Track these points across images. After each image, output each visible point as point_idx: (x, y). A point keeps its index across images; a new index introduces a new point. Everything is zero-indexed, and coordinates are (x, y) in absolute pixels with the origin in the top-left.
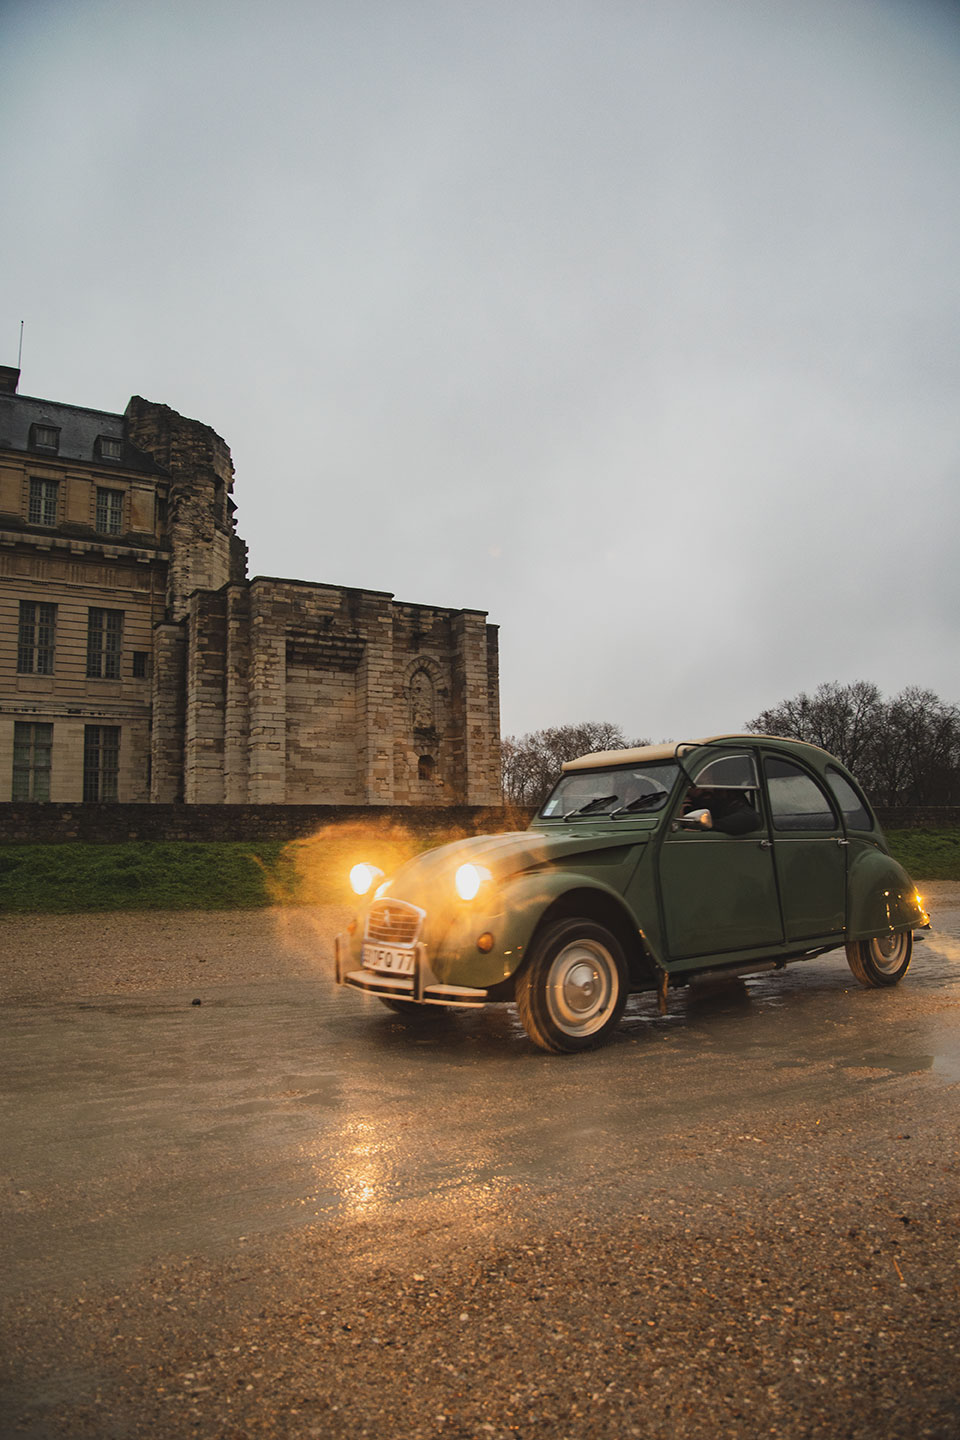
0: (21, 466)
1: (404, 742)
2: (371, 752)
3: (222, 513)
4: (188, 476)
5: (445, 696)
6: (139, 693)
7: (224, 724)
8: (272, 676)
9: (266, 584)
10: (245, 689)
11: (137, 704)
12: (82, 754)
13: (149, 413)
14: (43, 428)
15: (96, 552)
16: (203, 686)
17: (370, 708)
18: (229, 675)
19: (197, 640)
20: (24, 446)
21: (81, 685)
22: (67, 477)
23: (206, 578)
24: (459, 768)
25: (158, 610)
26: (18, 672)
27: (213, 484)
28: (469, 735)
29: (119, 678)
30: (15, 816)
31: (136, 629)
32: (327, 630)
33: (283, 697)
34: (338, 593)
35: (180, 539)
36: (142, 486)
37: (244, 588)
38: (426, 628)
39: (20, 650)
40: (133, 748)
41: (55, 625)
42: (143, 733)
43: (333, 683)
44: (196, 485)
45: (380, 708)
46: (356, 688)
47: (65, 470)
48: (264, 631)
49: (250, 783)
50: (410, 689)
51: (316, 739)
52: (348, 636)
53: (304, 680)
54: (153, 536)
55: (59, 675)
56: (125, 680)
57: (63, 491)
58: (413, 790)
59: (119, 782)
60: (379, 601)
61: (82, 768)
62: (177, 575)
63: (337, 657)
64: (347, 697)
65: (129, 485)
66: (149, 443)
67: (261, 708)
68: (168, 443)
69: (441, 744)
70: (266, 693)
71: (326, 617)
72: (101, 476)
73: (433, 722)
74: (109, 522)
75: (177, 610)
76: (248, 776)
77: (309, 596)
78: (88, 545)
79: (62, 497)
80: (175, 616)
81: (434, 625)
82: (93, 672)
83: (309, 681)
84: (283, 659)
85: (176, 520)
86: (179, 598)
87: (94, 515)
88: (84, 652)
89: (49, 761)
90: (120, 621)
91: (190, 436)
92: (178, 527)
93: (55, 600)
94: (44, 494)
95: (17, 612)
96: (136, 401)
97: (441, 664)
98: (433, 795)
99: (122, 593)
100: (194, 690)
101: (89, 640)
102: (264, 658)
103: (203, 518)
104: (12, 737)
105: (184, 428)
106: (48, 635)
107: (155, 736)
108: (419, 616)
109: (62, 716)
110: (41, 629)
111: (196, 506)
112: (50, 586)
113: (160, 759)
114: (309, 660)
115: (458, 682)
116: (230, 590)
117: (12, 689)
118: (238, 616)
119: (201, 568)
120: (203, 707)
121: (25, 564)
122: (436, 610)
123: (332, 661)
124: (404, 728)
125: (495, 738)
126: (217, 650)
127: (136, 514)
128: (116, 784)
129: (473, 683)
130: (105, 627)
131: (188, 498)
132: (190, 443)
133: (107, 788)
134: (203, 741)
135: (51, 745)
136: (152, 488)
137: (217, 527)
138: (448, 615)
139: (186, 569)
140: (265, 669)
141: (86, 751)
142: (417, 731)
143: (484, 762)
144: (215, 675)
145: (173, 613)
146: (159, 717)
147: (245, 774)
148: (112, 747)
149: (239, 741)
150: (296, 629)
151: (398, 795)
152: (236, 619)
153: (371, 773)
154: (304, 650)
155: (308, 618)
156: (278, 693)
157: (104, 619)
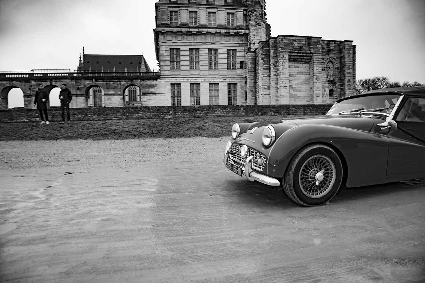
0: (205, 9)
1: (325, 85)
2: (315, 88)
3: (263, 16)
4: (253, 6)
5: (338, 70)
6: (241, 73)
7: (270, 81)
8: (284, 66)
10: (276, 70)
11: (241, 77)
15: (228, 32)
16: (264, 70)
17: (315, 74)
18: (271, 66)
19: (261, 57)
20: (205, 3)
21: (226, 72)
22: (218, 10)
23: (260, 37)
24: (342, 93)
25: (246, 48)
26: (209, 69)
27: (260, 7)
28: (346, 82)
29: (236, 69)
30: (229, 109)
31: (240, 55)
32: (301, 51)
33: (288, 72)
34: (304, 38)
35: (252, 26)
36: (239, 11)
37: (274, 40)
38: (331, 48)
39: (209, 63)
40: (241, 90)
41: (218, 55)
42: (244, 85)
43: (302, 67)
44: (255, 8)
45: (318, 75)
46: (310, 68)
47: (217, 8)
48: (282, 52)
49: (279, 99)
50: (327, 68)
51: (297, 85)
52: (307, 52)
53: (294, 67)
54: (243, 26)
55: (220, 70)
56: (238, 70)
57: (217, 15)
58: (327, 100)
59: (237, 99)
60: (317, 40)
61: (227, 96)
62: (251, 37)
63: (304, 59)
64: (307, 71)
65: (235, 11)
67: (281, 76)
69: (337, 85)
70: (283, 71)
71: (301, 46)
72: (227, 9)
73: (334, 78)
74: (230, 23)
75: (252, 48)
77: (295, 40)
78: (225, 31)
79: (217, 17)
81: (335, 46)
82: (229, 68)
83: (295, 67)
84: (288, 61)
85: (250, 20)
86: (252, 44)
87: (226, 21)
88: (226, 62)
89: (218, 94)
90: (235, 53)
92: (251, 22)
93: (217, 48)
94: (212, 17)
95: (207, 52)
97: (337, 59)
98: (334, 101)
99: (235, 43)
100: (260, 72)
101: (227, 59)
102: (282, 60)
103: (258, 19)
104: (208, 88)
106: (216, 58)
107: (248, 85)
108: (330, 44)
109: (221, 81)
110: (214, 56)
111: (256, 15)
112: (216, 44)
113: (249, 92)
114: (295, 60)
115: (342, 65)
116: (271, 40)
117: (208, 74)
118: (273, 48)
119: (258, 34)
120: (264, 76)
121: (209, 38)
122: (335, 41)
123: (303, 60)
124: (325, 80)
125: (354, 83)
126: (267, 59)
127: (238, 19)
128: (236, 100)
129: (348, 65)
130: (231, 54)
131: (253, 13)
133: (234, 101)
134: (264, 87)
135: (219, 90)
136: (242, 11)
137: (262, 21)
138: (339, 43)
139: (254, 35)
140: (282, 64)
141: (228, 91)
142: (329, 81)
143: (351, 90)
144: (267, 67)
145: (251, 49)
146: (249, 80)
147: (277, 96)
148: (235, 89)
149: (275, 86)
150: (291, 51)
151: (323, 102)
152: (273, 49)
153: (315, 95)
154: (294, 57)
155: (295, 47)
156: (286, 71)
157: (231, 52)
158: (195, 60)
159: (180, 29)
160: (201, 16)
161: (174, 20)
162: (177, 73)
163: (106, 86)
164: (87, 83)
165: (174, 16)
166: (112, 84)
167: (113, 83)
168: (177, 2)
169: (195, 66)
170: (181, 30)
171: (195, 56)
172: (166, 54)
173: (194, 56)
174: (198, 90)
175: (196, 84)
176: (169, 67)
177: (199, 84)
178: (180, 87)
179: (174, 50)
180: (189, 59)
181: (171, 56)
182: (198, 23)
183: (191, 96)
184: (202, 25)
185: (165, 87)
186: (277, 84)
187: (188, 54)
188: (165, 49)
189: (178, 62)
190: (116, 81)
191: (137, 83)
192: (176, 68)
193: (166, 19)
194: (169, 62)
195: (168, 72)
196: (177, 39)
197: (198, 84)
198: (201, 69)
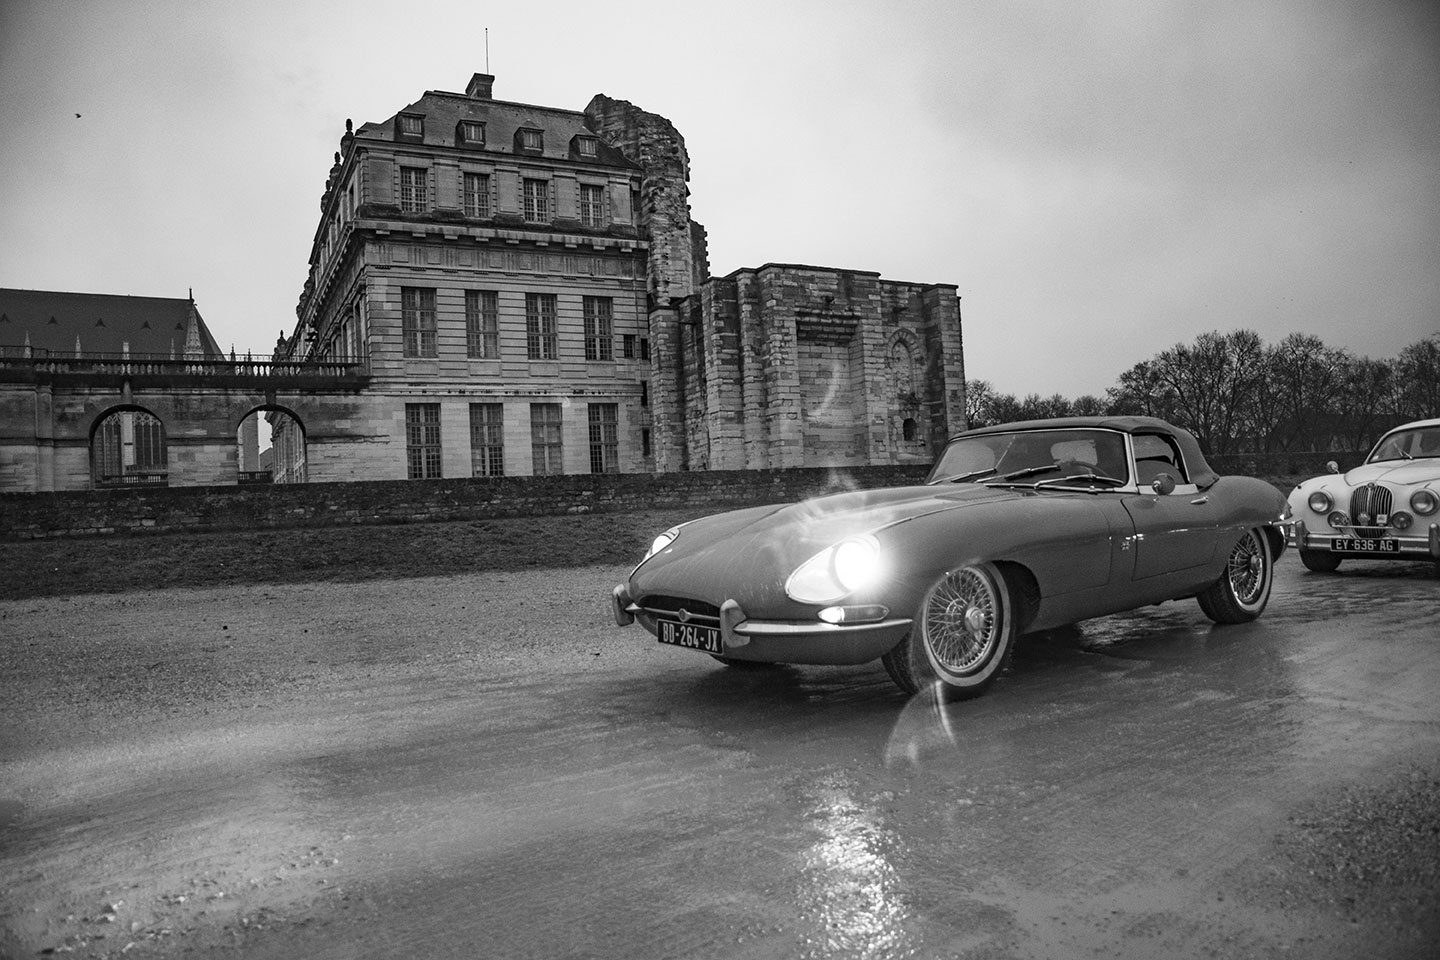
0: (515, 169)
1: (892, 407)
2: (870, 418)
4: (659, 169)
5: (922, 365)
6: (630, 372)
7: (743, 398)
8: (787, 353)
9: (776, 270)
10: (760, 366)
11: (629, 382)
12: (588, 430)
13: (615, 110)
14: (528, 131)
15: (586, 245)
16: (723, 364)
17: (867, 378)
18: (746, 354)
19: (714, 324)
20: (512, 149)
21: (582, 368)
22: (554, 176)
23: (683, 263)
24: (938, 429)
25: (640, 295)
26: (529, 358)
27: (679, 175)
28: (947, 399)
29: (611, 359)
31: (625, 314)
32: (828, 309)
33: (799, 372)
34: (835, 275)
35: (658, 229)
36: (618, 180)
37: (752, 275)
38: (903, 303)
39: (528, 339)
40: (629, 423)
41: (555, 315)
42: (638, 408)
43: (830, 357)
44: (667, 176)
45: (875, 378)
46: (850, 360)
47: (552, 169)
48: (778, 313)
49: (770, 450)
50: (893, 359)
51: (820, 408)
52: (845, 314)
53: (807, 356)
54: (631, 227)
55: (564, 360)
56: (618, 361)
57: (552, 189)
58: (901, 450)
59: (620, 454)
60: (868, 280)
61: (588, 442)
62: (659, 262)
63: (834, 333)
64: (842, 369)
65: (607, 180)
66: (617, 138)
67: (780, 382)
68: (638, 139)
69: (921, 408)
70: (783, 369)
71: (827, 297)
72: (582, 172)
73: (913, 389)
74: (591, 216)
75: (660, 294)
76: (770, 444)
77: (811, 279)
78: (580, 239)
79: (552, 195)
80: (659, 300)
81: (910, 299)
82: (590, 355)
83: (811, 357)
84: (795, 338)
85: (652, 210)
86: (661, 283)
87: (579, 211)
88: (582, 337)
89: (559, 438)
90: (608, 307)
91: (655, 130)
92: (655, 217)
93: (554, 291)
94: (535, 194)
95: (524, 304)
96: (599, 98)
97: (917, 335)
98: (916, 455)
99: (609, 279)
100: (715, 368)
101: (585, 326)
102: (779, 337)
103: (676, 208)
104: (529, 417)
105: (648, 123)
106: (550, 322)
108: (897, 292)
109: (569, 397)
110: (544, 318)
111: (670, 196)
112: (551, 279)
113: (665, 431)
114: (813, 337)
115: (934, 351)
116: (741, 276)
117: (526, 374)
118: (750, 300)
119: (676, 254)
120: (724, 383)
121: (526, 259)
122: (910, 285)
123: (831, 336)
124: (890, 395)
126: (732, 332)
127: (615, 207)
128: (616, 456)
129: (949, 352)
130: (597, 313)
131: (662, 189)
132: (655, 136)
133: (609, 460)
134: (724, 414)
135: (561, 424)
136: (627, 181)
138: (920, 290)
139: (665, 256)
141: (591, 427)
142: (900, 396)
143: (959, 423)
144: (732, 355)
145: (657, 297)
146: (662, 394)
147: (765, 442)
148: (611, 422)
149: (758, 413)
150: (803, 310)
151: (893, 455)
152: (748, 303)
153: (871, 437)
154: (808, 328)
155: (812, 299)
156: (794, 368)
157: (597, 307)
158: (484, 328)
159: (436, 227)
160: (502, 190)
161: (414, 195)
162: (427, 369)
163: (174, 410)
164: (99, 397)
165: (414, 184)
166: (195, 405)
167: (202, 400)
168: (422, 139)
169: (485, 348)
170: (441, 229)
171: (484, 316)
172: (387, 306)
173: (481, 316)
174: (497, 425)
175: (489, 405)
176: (400, 348)
177: (501, 404)
178: (437, 413)
179: (414, 293)
180: (463, 325)
181: (404, 313)
182: (494, 210)
183: (472, 448)
184: (504, 219)
185: (388, 415)
186: (764, 404)
187: (463, 309)
188: (384, 290)
189: (430, 334)
190: (214, 391)
191: (289, 402)
192: (423, 353)
193: (389, 192)
194: (400, 331)
195: (395, 365)
196: (426, 259)
197: (496, 408)
198: (505, 359)
